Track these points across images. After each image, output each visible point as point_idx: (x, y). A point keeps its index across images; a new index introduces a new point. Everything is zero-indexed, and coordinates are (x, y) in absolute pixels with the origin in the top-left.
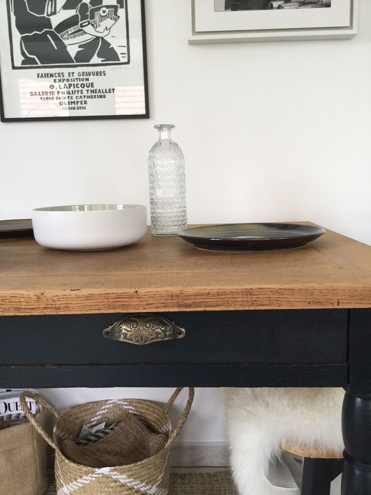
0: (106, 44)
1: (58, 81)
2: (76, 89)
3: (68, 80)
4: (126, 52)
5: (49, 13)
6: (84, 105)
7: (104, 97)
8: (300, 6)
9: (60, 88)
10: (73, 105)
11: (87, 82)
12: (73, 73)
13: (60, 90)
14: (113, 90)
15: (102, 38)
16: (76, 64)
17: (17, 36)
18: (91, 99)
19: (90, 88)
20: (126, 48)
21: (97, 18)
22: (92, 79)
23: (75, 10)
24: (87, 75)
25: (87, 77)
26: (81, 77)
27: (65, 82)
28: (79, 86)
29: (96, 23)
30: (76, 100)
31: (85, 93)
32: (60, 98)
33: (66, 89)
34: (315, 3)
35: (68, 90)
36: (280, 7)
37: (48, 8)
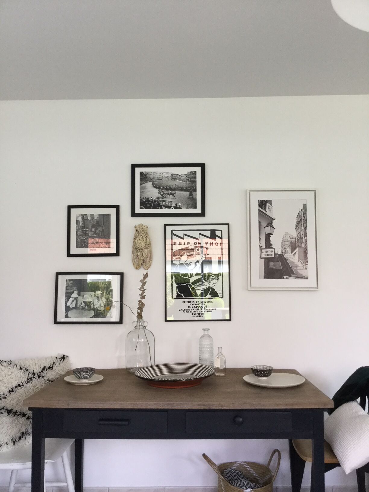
0: (213, 290)
1: (191, 304)
4: (222, 293)
5: (189, 277)
7: (212, 312)
8: (295, 278)
9: (192, 308)
10: (198, 315)
11: (204, 306)
12: (198, 301)
13: (193, 308)
15: (212, 287)
16: (200, 297)
17: (175, 285)
18: (206, 312)
19: (205, 308)
20: (222, 292)
21: (210, 279)
22: (207, 304)
23: (201, 276)
25: (204, 303)
26: (202, 303)
29: (209, 281)
30: (199, 313)
31: (203, 310)
32: (192, 312)
33: (195, 308)
34: (301, 277)
35: (196, 308)
36: (287, 278)
37: (189, 275)
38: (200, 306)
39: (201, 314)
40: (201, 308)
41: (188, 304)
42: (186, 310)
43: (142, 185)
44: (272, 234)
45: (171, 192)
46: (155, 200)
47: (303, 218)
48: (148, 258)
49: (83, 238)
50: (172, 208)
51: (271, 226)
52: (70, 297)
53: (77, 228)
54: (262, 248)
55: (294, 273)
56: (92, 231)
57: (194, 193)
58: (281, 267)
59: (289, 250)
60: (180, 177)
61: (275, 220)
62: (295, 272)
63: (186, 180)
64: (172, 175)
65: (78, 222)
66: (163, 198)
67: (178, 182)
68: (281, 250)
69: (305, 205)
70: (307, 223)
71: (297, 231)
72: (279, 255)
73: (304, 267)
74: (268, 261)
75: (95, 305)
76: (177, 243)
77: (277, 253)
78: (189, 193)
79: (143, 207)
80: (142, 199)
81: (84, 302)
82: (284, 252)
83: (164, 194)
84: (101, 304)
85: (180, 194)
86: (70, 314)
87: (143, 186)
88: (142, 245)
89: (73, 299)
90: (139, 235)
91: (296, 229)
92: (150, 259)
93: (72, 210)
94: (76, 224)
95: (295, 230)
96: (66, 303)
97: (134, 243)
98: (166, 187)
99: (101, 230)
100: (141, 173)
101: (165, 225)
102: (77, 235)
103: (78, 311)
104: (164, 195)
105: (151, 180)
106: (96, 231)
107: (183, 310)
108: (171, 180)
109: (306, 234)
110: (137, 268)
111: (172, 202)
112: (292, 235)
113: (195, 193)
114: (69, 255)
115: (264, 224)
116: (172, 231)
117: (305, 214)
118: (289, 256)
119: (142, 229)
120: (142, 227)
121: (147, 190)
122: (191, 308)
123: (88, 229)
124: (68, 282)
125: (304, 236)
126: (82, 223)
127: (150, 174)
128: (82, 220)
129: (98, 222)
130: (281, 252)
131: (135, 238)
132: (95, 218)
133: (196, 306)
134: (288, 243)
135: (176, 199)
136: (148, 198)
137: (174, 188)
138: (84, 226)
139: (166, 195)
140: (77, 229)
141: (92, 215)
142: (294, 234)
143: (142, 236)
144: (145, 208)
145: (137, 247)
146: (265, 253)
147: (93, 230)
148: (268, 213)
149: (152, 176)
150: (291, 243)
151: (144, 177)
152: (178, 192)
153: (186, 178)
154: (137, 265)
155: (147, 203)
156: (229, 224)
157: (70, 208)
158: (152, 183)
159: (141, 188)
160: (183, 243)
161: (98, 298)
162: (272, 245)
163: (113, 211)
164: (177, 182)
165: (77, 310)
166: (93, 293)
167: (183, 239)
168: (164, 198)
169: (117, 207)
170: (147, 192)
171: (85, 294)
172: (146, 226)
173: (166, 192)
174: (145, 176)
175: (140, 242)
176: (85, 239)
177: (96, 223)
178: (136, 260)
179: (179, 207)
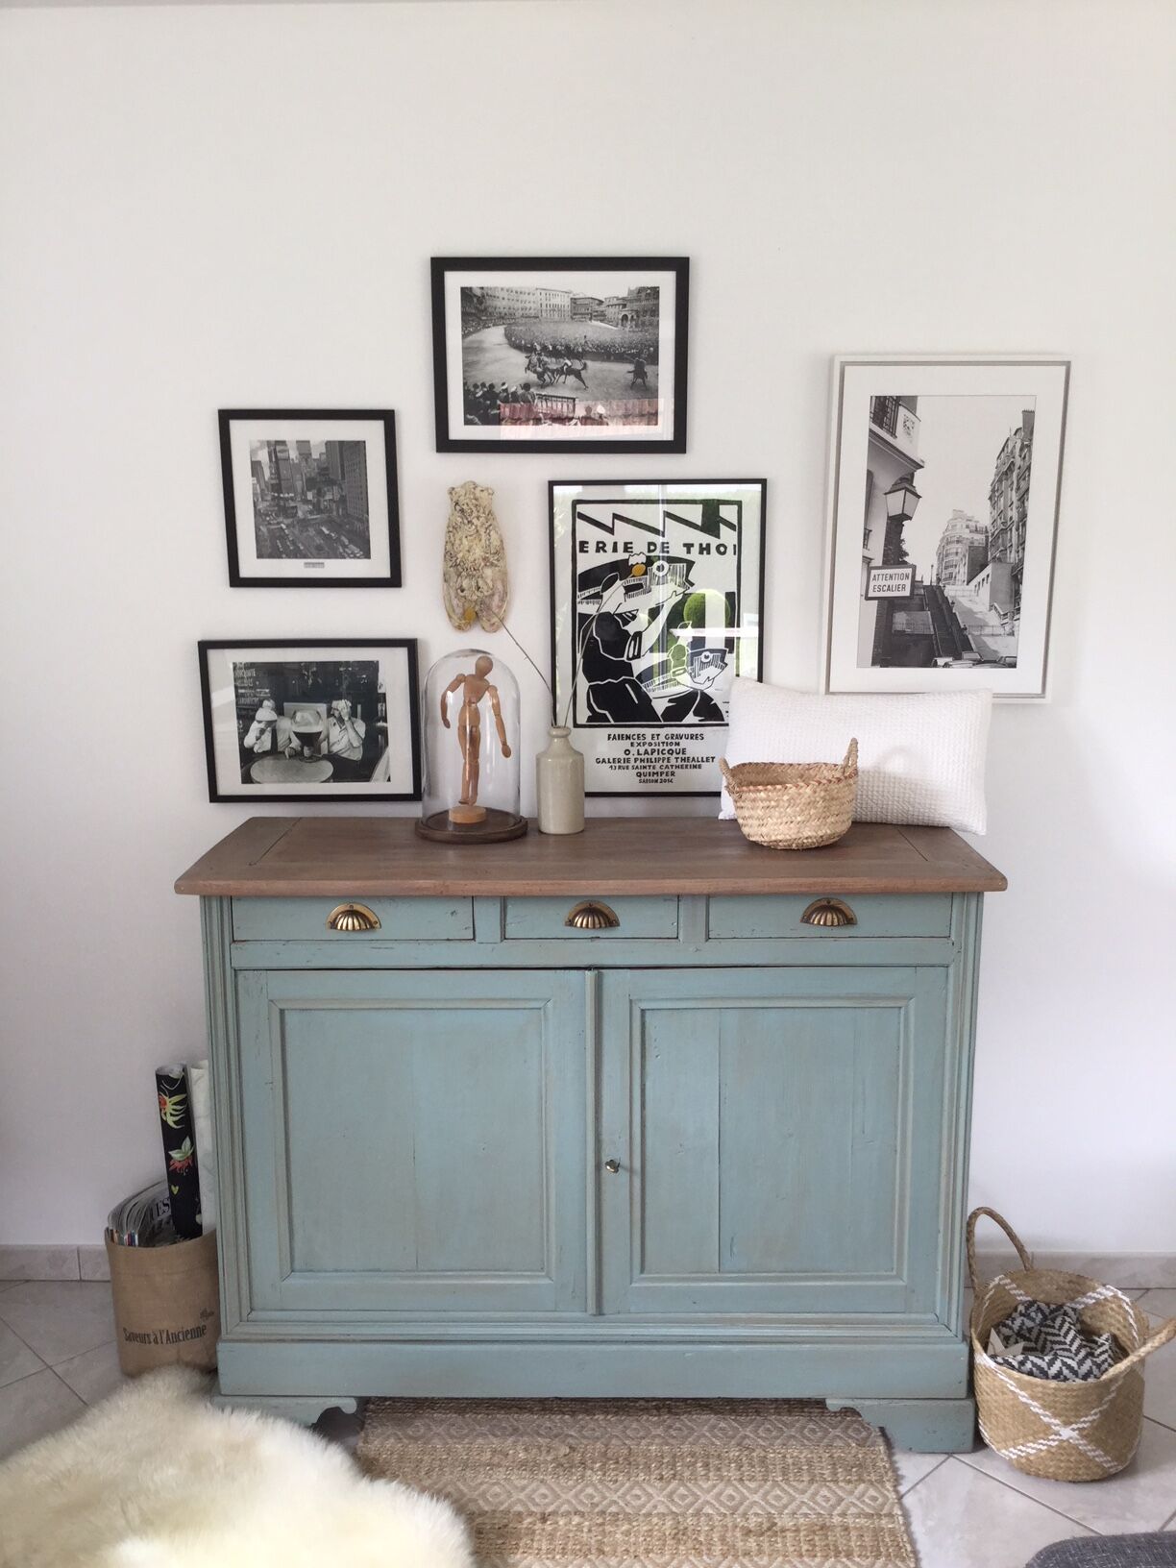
0: (707, 699)
1: (636, 744)
2: (661, 756)
3: (650, 744)
5: (631, 656)
6: (670, 777)
7: (700, 767)
8: (974, 665)
10: (656, 777)
11: (677, 747)
12: (658, 735)
13: (639, 757)
14: (713, 758)
15: (702, 691)
16: (663, 723)
17: (583, 684)
18: (680, 770)
19: (681, 755)
21: (696, 664)
22: (684, 743)
23: (665, 654)
24: (677, 738)
25: (677, 741)
26: (670, 741)
27: (646, 746)
28: (666, 752)
29: (694, 671)
30: (660, 770)
31: (673, 761)
32: (637, 767)
33: (646, 756)
34: (995, 662)
35: (649, 757)
36: (946, 665)
37: (630, 650)
38: (664, 750)
39: (667, 775)
40: (667, 756)
41: (626, 744)
42: (619, 762)
43: (471, 338)
44: (910, 518)
45: (570, 364)
46: (514, 394)
47: (1018, 461)
48: (496, 598)
49: (278, 523)
50: (576, 424)
51: (907, 490)
52: (253, 718)
53: (254, 489)
54: (873, 564)
55: (971, 649)
56: (306, 502)
57: (648, 369)
58: (932, 627)
59: (962, 572)
60: (602, 308)
61: (922, 467)
62: (973, 646)
63: (622, 320)
64: (574, 301)
65: (256, 467)
66: (543, 386)
67: (596, 326)
68: (935, 572)
69: (1029, 416)
70: (1029, 480)
71: (994, 505)
72: (929, 589)
73: (1008, 628)
74: (889, 607)
75: (333, 744)
76: (592, 547)
77: (922, 582)
78: (631, 367)
79: (477, 420)
80: (472, 389)
81: (297, 735)
82: (945, 579)
83: (546, 370)
84: (352, 741)
85: (602, 371)
86: (255, 771)
87: (472, 342)
88: (477, 556)
89: (262, 726)
90: (466, 521)
91: (990, 498)
92: (502, 600)
93: (235, 426)
94: (253, 476)
95: (989, 502)
96: (241, 739)
97: (449, 547)
98: (554, 347)
99: (337, 497)
100: (466, 294)
101: (552, 484)
102: (257, 513)
103: (282, 763)
104: (546, 377)
105: (502, 318)
106: (319, 501)
107: (609, 762)
108: (572, 318)
109: (1023, 517)
110: (459, 628)
111: (574, 399)
112: (978, 522)
113: (653, 367)
114: (236, 580)
115: (885, 481)
116: (576, 503)
117: (1027, 447)
118: (959, 593)
119: (474, 501)
120: (474, 494)
121: (487, 355)
123: (292, 495)
124: (240, 673)
125: (1015, 523)
126: (271, 474)
127: (497, 294)
128: (271, 460)
129: (324, 471)
130: (934, 579)
131: (452, 529)
132: (315, 455)
133: (649, 749)
134: (961, 548)
135: (589, 390)
136: (492, 386)
137: (580, 350)
138: (279, 485)
139: (553, 373)
140: (255, 494)
141: (304, 446)
142: (984, 516)
143: (476, 526)
144: (483, 424)
145: (458, 561)
146: (881, 582)
147: (310, 496)
148: (901, 442)
149: (505, 303)
150: (972, 549)
151: (476, 307)
152: (593, 366)
153: (623, 313)
154: (459, 618)
155: (488, 402)
156: (765, 480)
157: (226, 417)
158: (505, 329)
159: (466, 350)
160: (609, 547)
161: (341, 720)
162: (906, 554)
163: (372, 433)
164: (592, 326)
165: (278, 759)
166: (322, 707)
167: (611, 531)
168: (548, 385)
169: (388, 417)
170: (487, 364)
171: (302, 710)
172: (487, 489)
173: (553, 363)
174: (481, 303)
175: (470, 547)
176: (284, 526)
177: (319, 474)
178: (455, 602)
179: (597, 417)
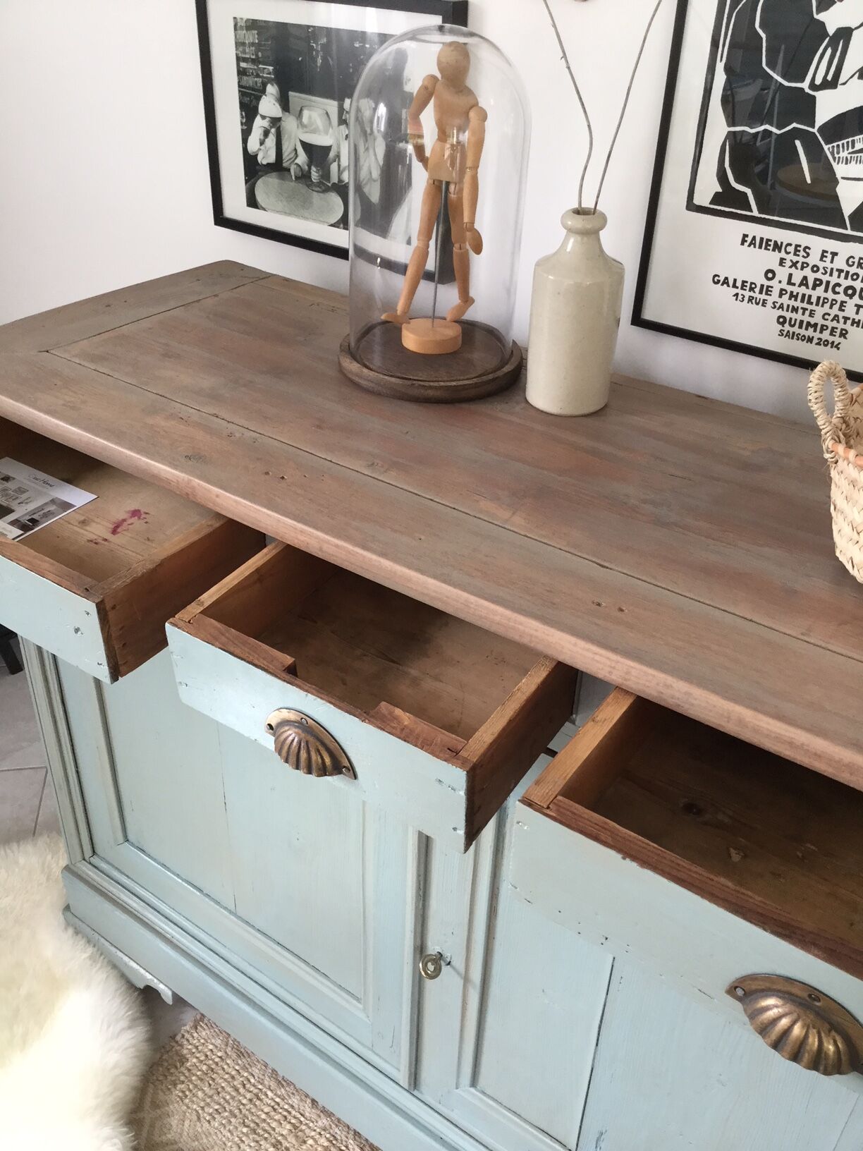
1: (788, 263)
2: (830, 295)
5: (818, 81)
10: (810, 332)
12: (834, 254)
13: (789, 288)
16: (849, 232)
17: (718, 128)
26: (853, 270)
27: (808, 272)
28: (840, 289)
30: (821, 322)
31: (850, 311)
32: (781, 307)
33: (803, 290)
35: (808, 292)
37: (819, 69)
38: (838, 285)
39: (832, 334)
40: (841, 297)
41: (770, 259)
42: (752, 289)
52: (255, 111)
86: (260, 191)
89: (266, 124)
103: (289, 185)
107: (735, 286)
122: (784, 285)
124: (240, 35)
133: (811, 277)
165: (285, 179)
